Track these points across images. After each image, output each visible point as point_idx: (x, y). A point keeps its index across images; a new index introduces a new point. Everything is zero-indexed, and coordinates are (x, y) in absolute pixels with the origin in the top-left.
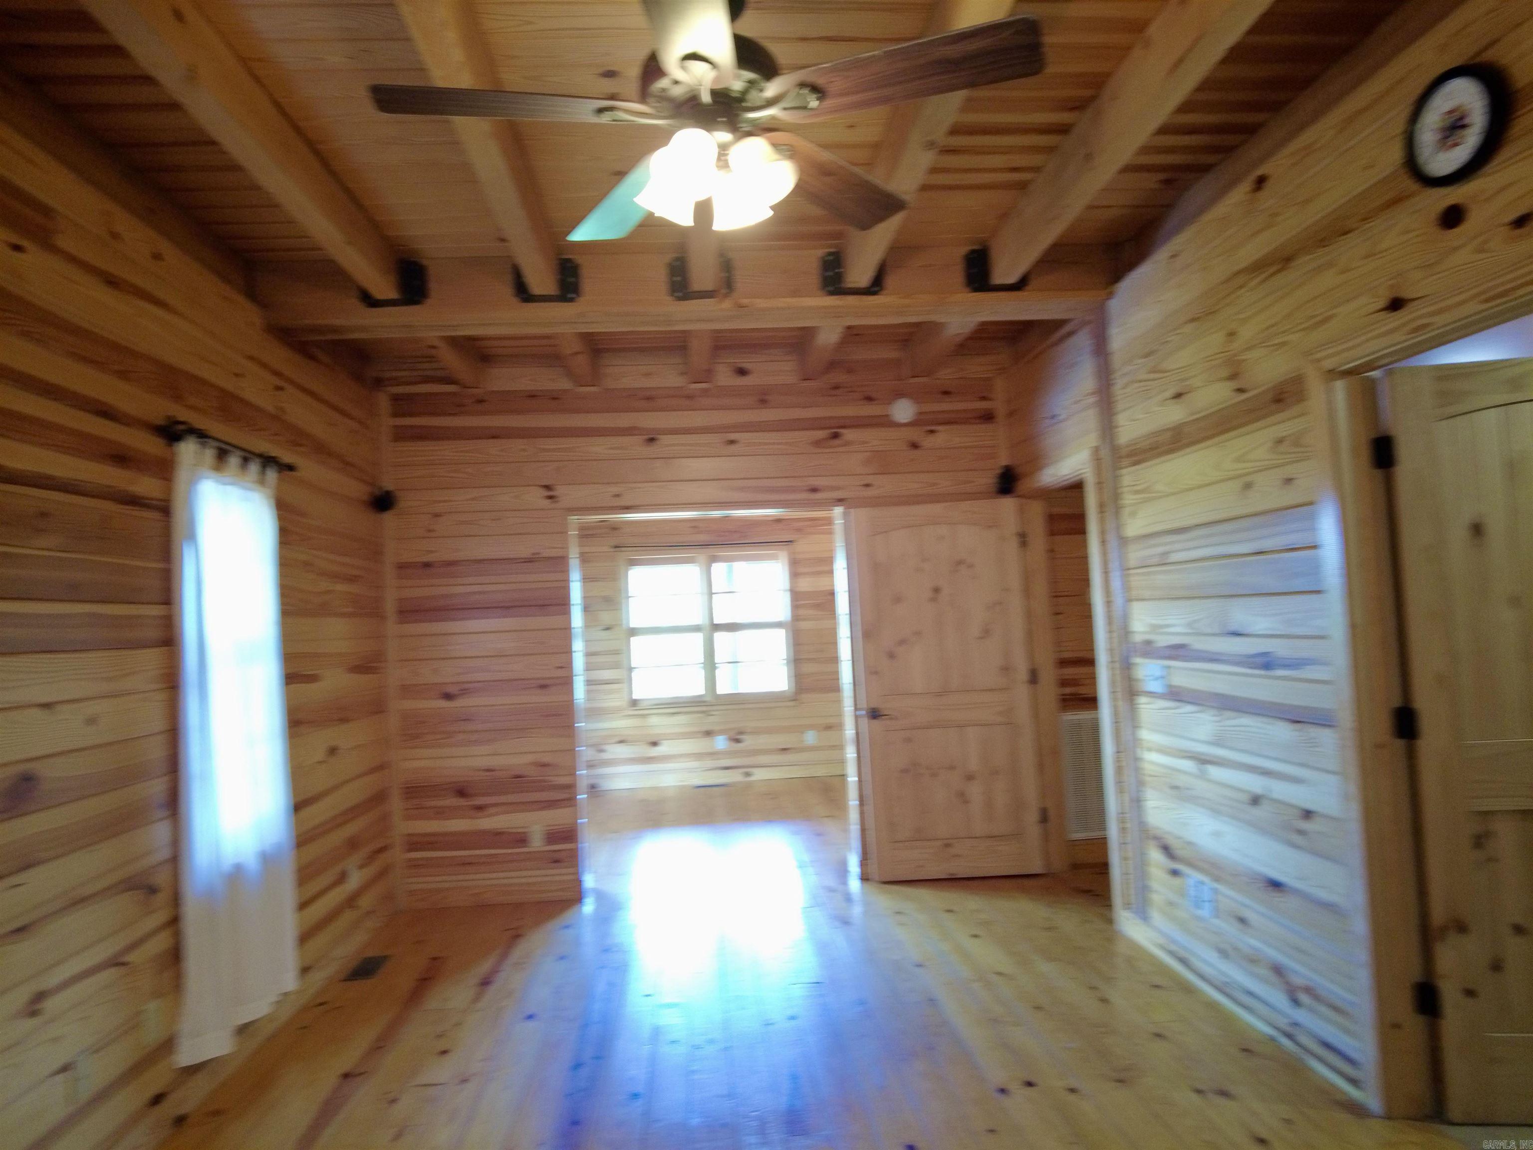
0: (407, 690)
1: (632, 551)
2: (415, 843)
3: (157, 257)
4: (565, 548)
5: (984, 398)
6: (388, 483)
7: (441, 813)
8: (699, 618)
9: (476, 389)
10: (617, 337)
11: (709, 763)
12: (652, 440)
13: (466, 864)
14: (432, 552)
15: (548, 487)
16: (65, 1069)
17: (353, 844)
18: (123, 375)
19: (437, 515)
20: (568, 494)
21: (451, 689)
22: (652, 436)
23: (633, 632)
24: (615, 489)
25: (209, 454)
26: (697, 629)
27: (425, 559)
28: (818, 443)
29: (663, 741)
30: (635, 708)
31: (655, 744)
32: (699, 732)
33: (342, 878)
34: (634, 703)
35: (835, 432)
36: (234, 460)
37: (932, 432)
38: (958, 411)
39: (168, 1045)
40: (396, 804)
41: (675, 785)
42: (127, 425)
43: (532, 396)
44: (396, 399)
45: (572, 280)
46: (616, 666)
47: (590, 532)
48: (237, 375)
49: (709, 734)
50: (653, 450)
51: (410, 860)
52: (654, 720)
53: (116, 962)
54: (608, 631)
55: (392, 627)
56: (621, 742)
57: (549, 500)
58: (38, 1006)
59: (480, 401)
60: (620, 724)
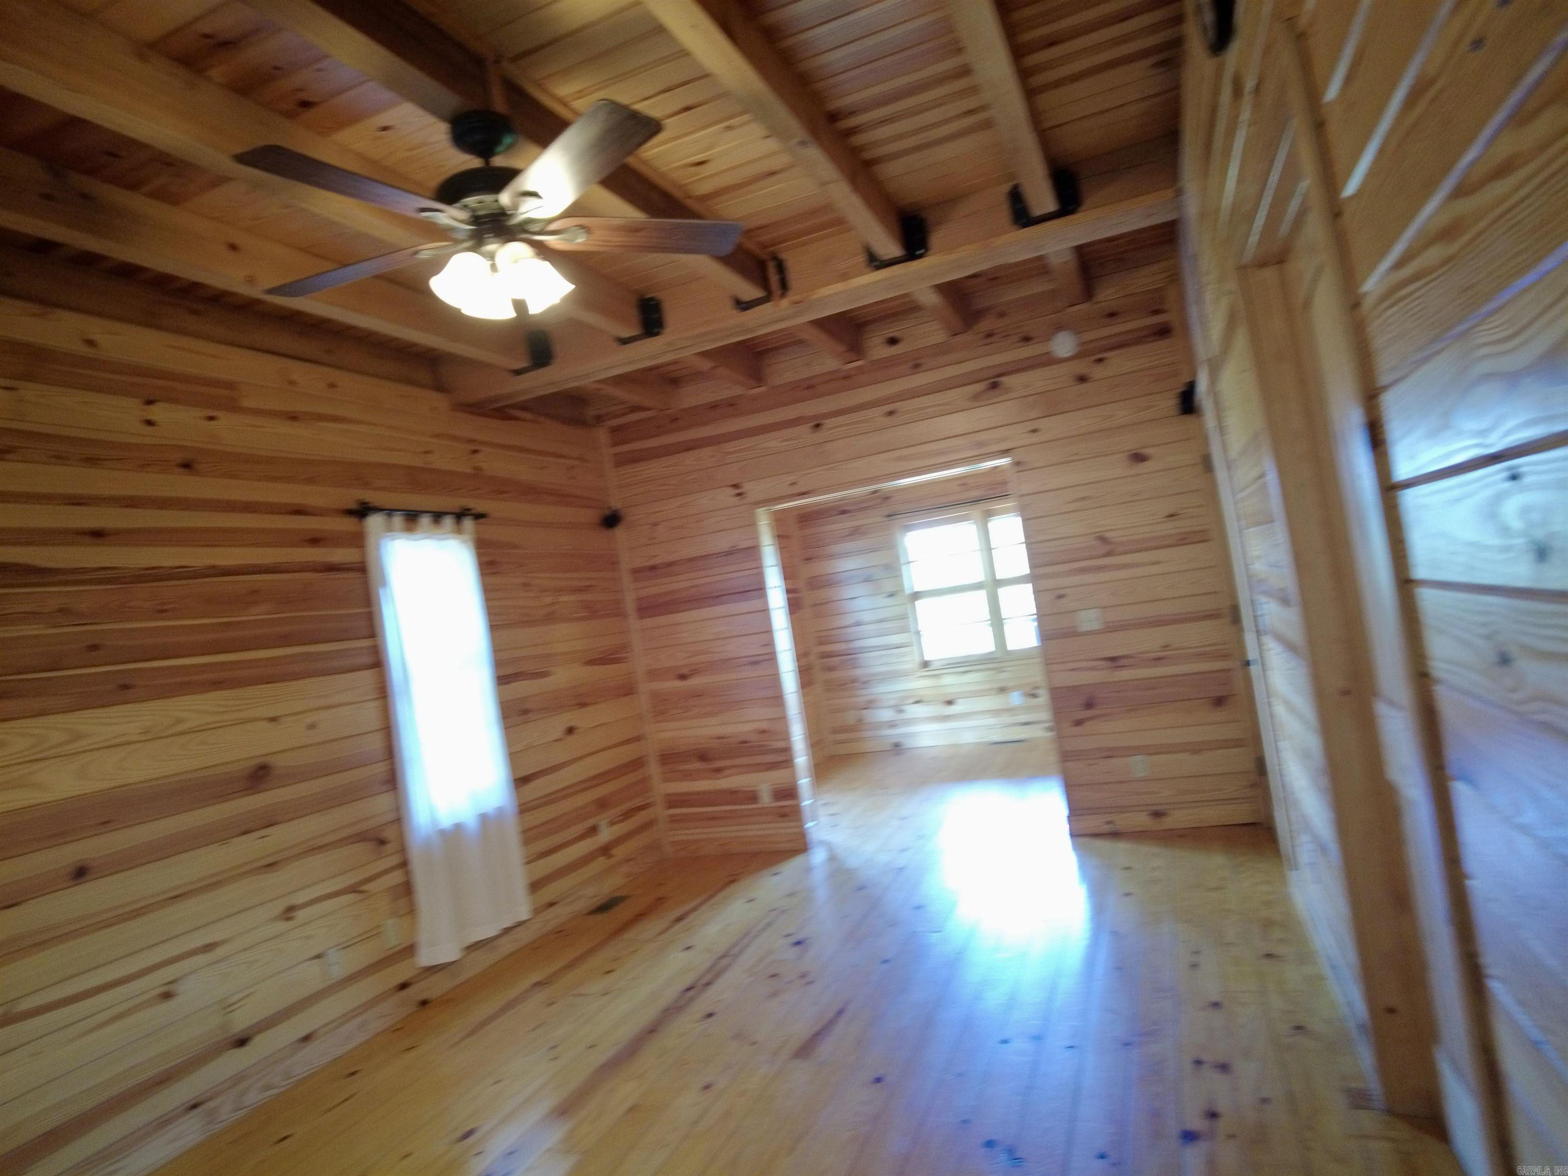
0: (654, 674)
1: (902, 518)
2: (674, 801)
3: (332, 386)
4: (756, 537)
5: (1157, 312)
6: (616, 503)
7: (688, 776)
8: (980, 576)
9: (669, 411)
10: (756, 342)
11: (1007, 719)
12: (817, 426)
13: (712, 818)
14: (654, 556)
15: (735, 486)
16: (318, 957)
17: (602, 804)
18: (310, 481)
19: (656, 524)
20: (754, 489)
21: (685, 671)
22: (817, 422)
23: (916, 596)
24: (791, 478)
25: (398, 520)
26: (978, 586)
27: (652, 562)
28: (976, 397)
29: (959, 700)
30: (926, 669)
31: (950, 703)
32: (993, 689)
33: (593, 831)
34: (925, 664)
35: (993, 382)
36: (425, 520)
37: (1100, 360)
38: (1127, 332)
39: (410, 950)
40: (654, 769)
41: (975, 741)
42: (321, 515)
43: (714, 406)
44: (614, 430)
45: (655, 316)
46: (904, 630)
47: (864, 505)
48: (426, 453)
49: (1002, 690)
50: (821, 435)
51: (672, 816)
52: (948, 680)
53: (353, 889)
54: (891, 598)
55: (634, 623)
56: (917, 702)
57: (739, 497)
58: (292, 915)
59: (675, 420)
60: (918, 684)
